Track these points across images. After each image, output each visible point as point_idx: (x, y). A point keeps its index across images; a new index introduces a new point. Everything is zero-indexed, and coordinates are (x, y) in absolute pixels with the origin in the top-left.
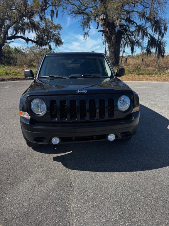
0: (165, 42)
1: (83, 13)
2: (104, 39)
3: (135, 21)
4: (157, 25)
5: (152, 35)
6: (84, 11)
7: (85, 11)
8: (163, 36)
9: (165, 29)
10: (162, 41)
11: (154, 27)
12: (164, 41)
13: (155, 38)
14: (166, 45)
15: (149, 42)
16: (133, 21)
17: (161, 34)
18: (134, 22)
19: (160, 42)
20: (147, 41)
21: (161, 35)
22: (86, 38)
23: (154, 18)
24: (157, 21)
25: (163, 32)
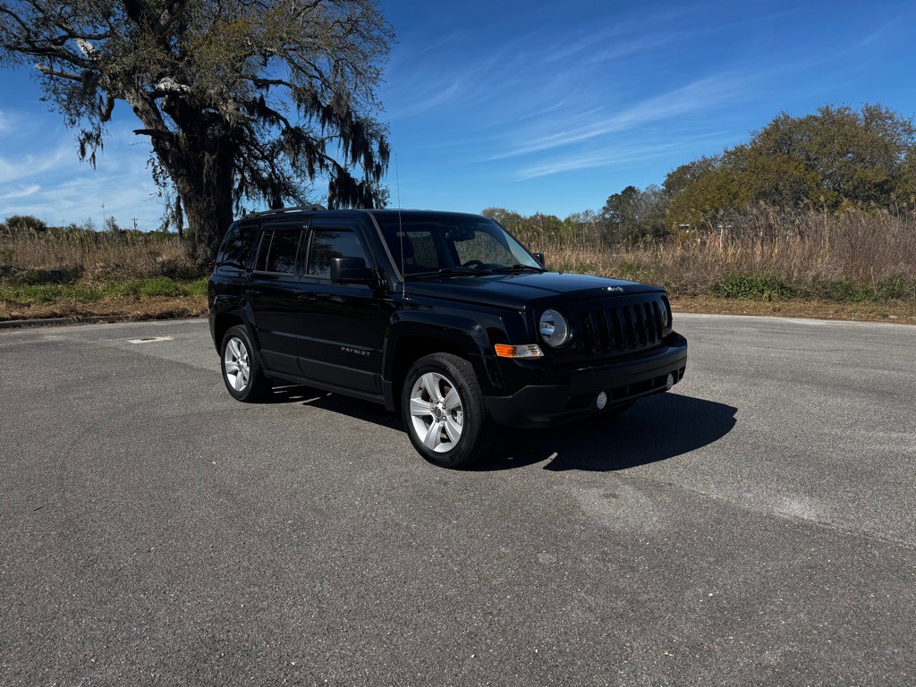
0: (384, 192)
1: (53, 50)
2: (156, 164)
3: (282, 114)
4: (358, 137)
5: (342, 166)
6: (55, 44)
7: (62, 44)
8: (378, 172)
9: (384, 152)
10: (374, 186)
11: (351, 142)
12: (381, 189)
13: (351, 176)
14: (388, 199)
15: (332, 186)
16: (275, 113)
17: (372, 167)
18: (279, 117)
19: (368, 190)
20: (327, 183)
21: (374, 169)
22: (93, 156)
23: (349, 114)
24: (357, 123)
25: (377, 159)
